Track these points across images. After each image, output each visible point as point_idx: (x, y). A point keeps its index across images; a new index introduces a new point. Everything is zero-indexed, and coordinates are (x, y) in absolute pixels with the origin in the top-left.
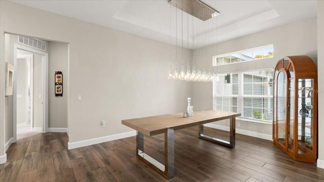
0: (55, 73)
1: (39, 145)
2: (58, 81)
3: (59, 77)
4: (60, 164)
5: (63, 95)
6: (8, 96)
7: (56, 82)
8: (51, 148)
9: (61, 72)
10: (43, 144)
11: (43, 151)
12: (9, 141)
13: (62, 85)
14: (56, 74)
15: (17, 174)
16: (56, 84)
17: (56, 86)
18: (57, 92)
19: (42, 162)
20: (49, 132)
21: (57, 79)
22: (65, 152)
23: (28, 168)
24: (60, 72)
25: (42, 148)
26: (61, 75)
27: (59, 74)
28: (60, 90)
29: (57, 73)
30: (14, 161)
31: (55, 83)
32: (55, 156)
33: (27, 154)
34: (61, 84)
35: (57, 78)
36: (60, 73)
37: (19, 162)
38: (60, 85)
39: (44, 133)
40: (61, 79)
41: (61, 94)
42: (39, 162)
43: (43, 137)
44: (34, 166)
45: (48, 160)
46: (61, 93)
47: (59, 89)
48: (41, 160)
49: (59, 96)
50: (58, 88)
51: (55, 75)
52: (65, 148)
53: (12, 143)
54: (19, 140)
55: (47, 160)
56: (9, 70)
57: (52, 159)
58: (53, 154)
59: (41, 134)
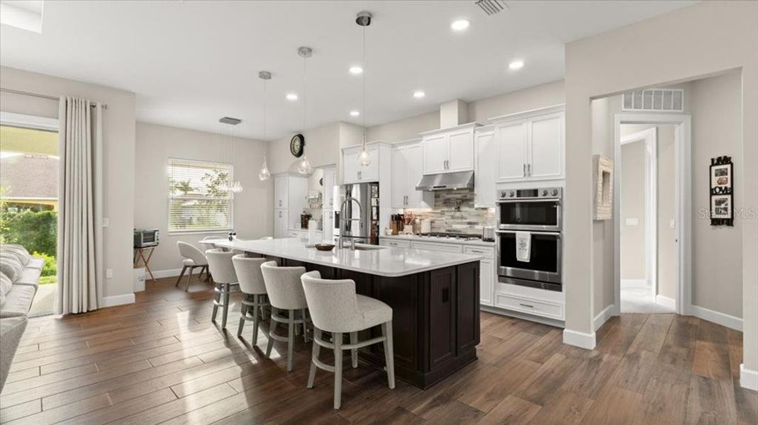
0: (710, 164)
1: (661, 339)
2: (720, 184)
3: (723, 173)
4: (703, 414)
5: (734, 221)
6: (602, 221)
7: (713, 187)
8: (690, 357)
9: (728, 156)
10: (671, 341)
11: (668, 358)
12: (607, 309)
13: (732, 193)
14: (713, 164)
15: (604, 381)
16: (712, 192)
17: (715, 198)
18: (717, 213)
19: (657, 384)
20: (693, 317)
21: (715, 180)
22: (727, 388)
23: (626, 381)
24: (725, 157)
25: (666, 349)
26: (728, 166)
27: (723, 164)
28: (726, 209)
29: (715, 162)
30: (607, 353)
31: (712, 190)
32: (694, 383)
33: (631, 350)
34: (730, 191)
35: (716, 175)
36: (726, 160)
37: (615, 359)
38: (727, 194)
39: (680, 315)
40: (729, 176)
41: (728, 220)
42: (651, 380)
43: (675, 324)
44: (638, 383)
45: (672, 385)
46: (729, 216)
47: (723, 206)
48: (657, 379)
49: (723, 224)
50: (719, 203)
51: (711, 167)
52: (730, 378)
53: (613, 315)
54: (626, 314)
55: (670, 385)
56: (602, 168)
57: (685, 389)
58: (691, 376)
59: (673, 315)
